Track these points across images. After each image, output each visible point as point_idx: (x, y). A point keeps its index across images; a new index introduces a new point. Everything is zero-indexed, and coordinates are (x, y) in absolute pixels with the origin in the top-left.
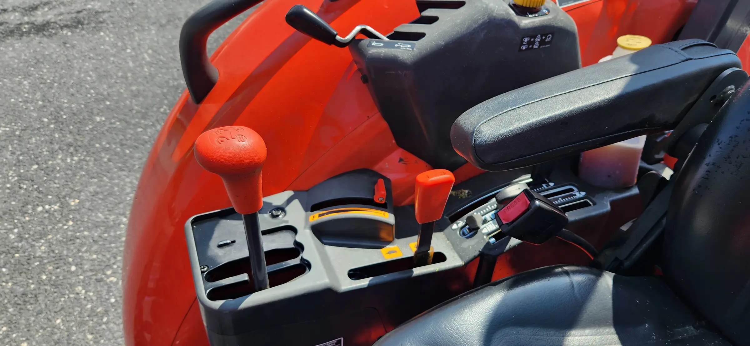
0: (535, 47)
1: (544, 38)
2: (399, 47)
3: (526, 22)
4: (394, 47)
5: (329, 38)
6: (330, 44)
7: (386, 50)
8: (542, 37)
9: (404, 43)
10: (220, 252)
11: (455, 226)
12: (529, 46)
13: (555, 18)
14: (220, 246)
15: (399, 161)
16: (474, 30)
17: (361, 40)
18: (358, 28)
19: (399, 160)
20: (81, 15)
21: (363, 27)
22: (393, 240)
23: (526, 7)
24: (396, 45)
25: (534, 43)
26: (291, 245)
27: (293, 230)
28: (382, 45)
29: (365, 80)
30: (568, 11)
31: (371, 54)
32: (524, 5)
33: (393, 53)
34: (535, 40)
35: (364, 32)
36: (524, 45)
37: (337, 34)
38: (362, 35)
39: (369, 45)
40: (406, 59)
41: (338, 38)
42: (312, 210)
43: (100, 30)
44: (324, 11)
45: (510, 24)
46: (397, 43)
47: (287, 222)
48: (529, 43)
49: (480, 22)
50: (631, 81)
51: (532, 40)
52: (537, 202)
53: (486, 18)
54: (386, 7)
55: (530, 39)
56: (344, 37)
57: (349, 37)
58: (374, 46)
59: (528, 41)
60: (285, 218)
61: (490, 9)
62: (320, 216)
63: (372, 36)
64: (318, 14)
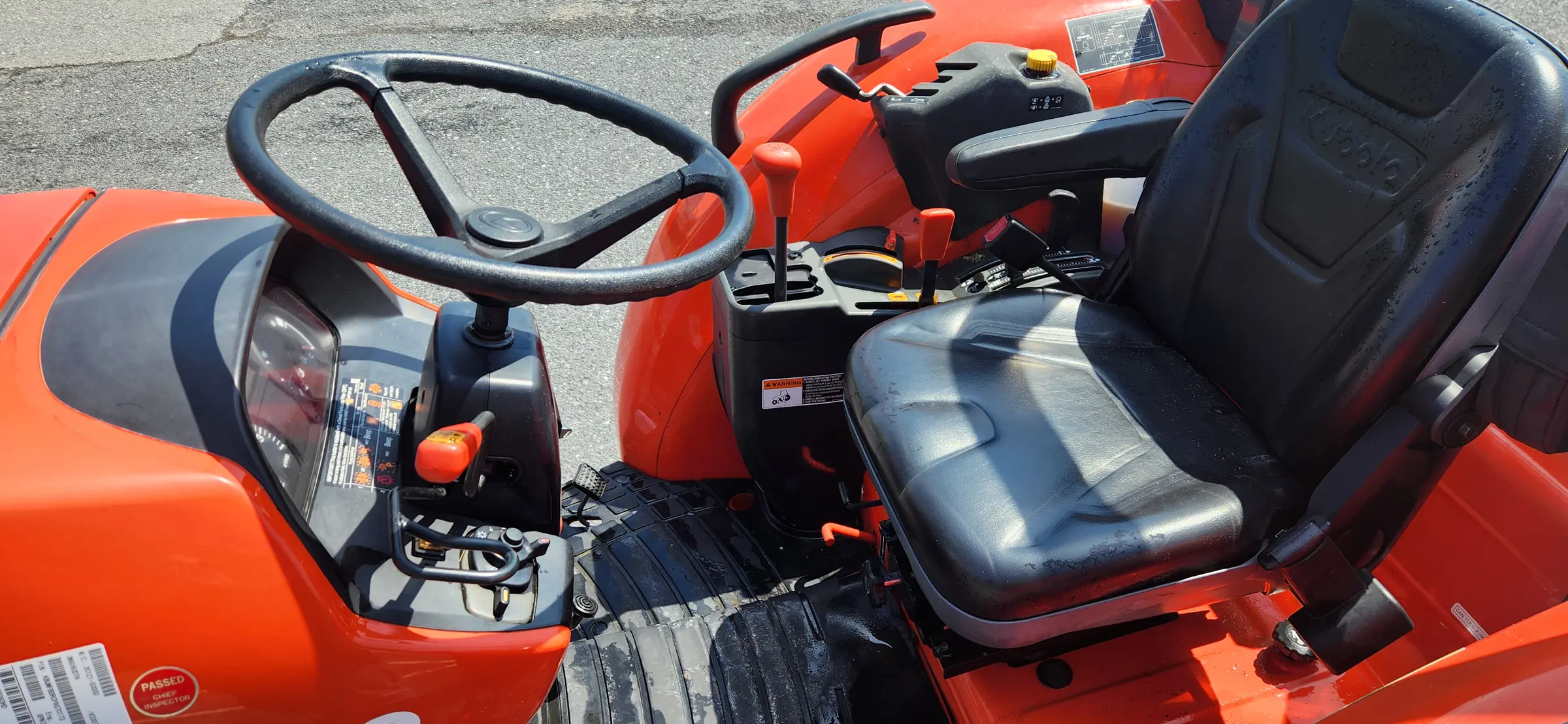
0: (1045, 108)
1: (1053, 99)
2: (914, 102)
3: (1033, 84)
4: (910, 102)
5: (853, 93)
6: (854, 99)
7: (903, 104)
8: (1051, 98)
9: (919, 98)
10: (745, 279)
11: (964, 284)
12: (1038, 107)
13: (1064, 83)
14: (744, 275)
15: (914, 222)
16: (983, 87)
17: (882, 97)
18: (879, 87)
19: (913, 219)
20: (472, 111)
21: (884, 85)
22: (900, 288)
23: (1036, 71)
24: (912, 100)
25: (1043, 104)
26: (807, 280)
27: (808, 268)
28: (900, 100)
29: (884, 135)
30: (1085, 78)
31: (889, 108)
32: (1035, 69)
33: (909, 106)
34: (1044, 101)
35: (884, 89)
36: (1033, 105)
37: (860, 90)
38: (883, 92)
39: (889, 101)
40: (919, 111)
41: (861, 93)
42: (826, 254)
43: (501, 136)
44: (854, 72)
45: (1016, 84)
46: (913, 98)
47: (804, 262)
48: (1038, 103)
49: (988, 81)
50: (1096, 124)
51: (1041, 100)
52: (1013, 221)
53: (993, 77)
54: (909, 70)
55: (1039, 100)
56: (868, 92)
57: (872, 93)
58: (893, 101)
59: (1037, 101)
60: (802, 260)
61: (998, 70)
62: (833, 257)
63: (891, 93)
64: (847, 74)
